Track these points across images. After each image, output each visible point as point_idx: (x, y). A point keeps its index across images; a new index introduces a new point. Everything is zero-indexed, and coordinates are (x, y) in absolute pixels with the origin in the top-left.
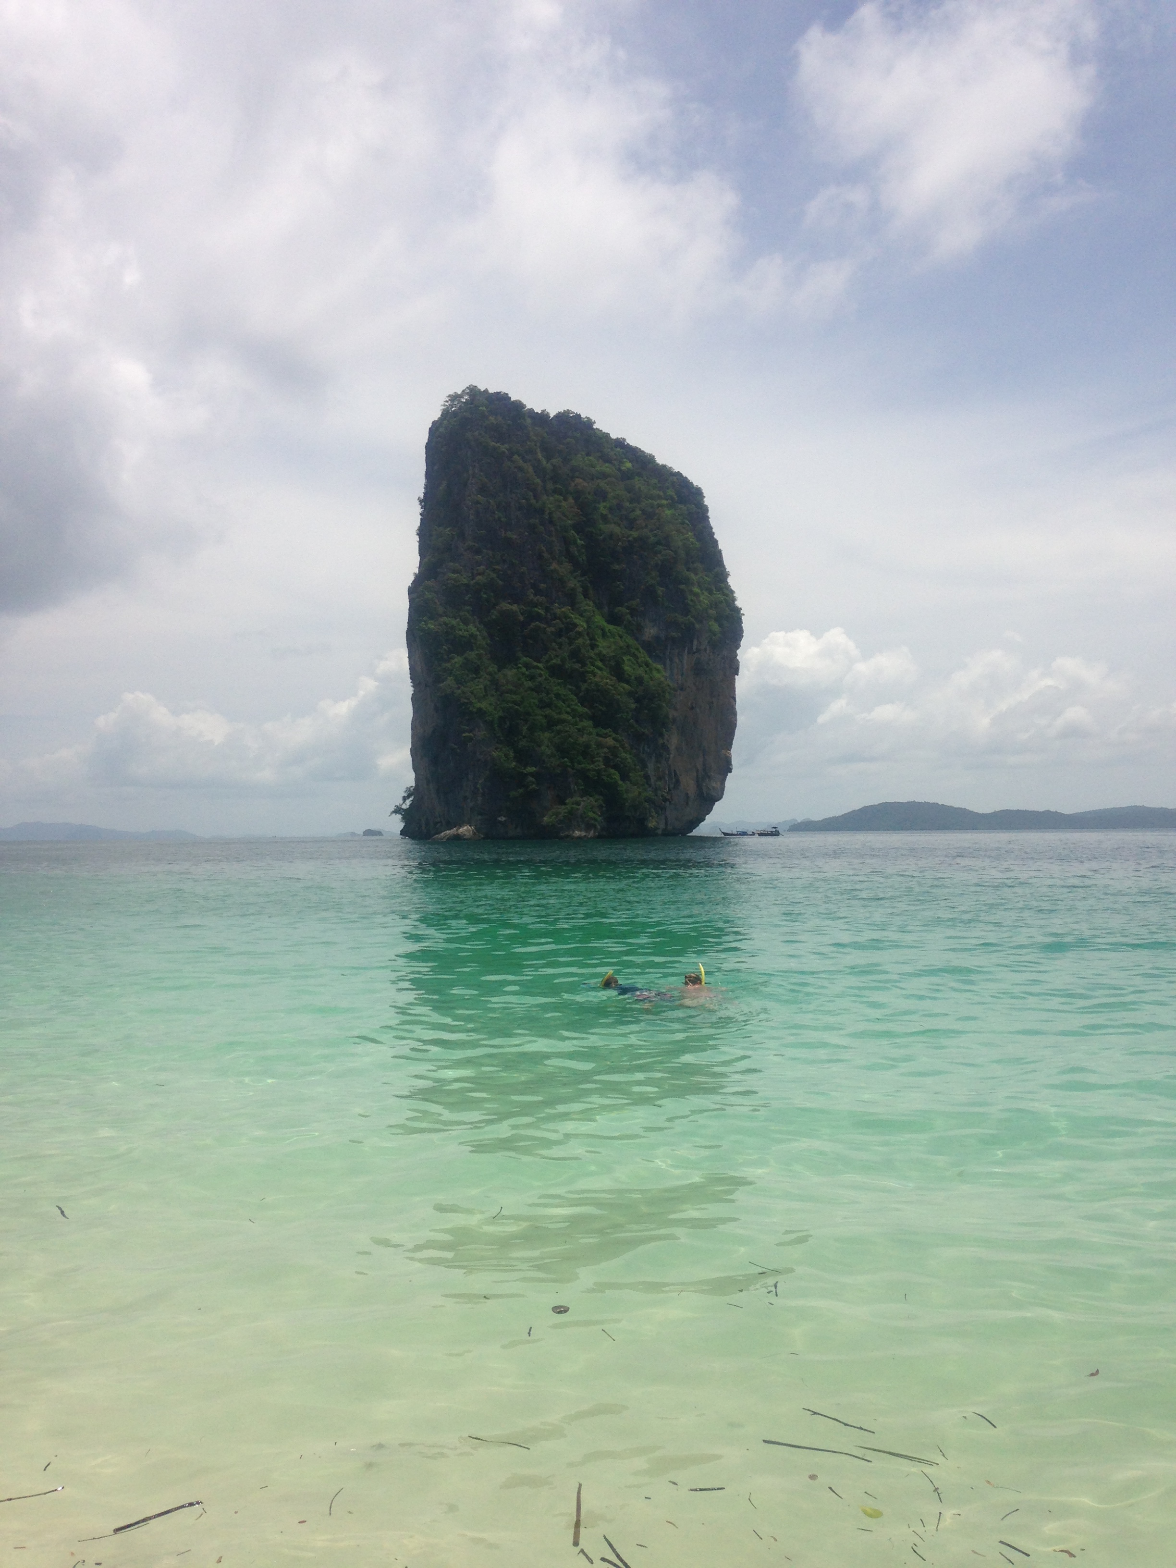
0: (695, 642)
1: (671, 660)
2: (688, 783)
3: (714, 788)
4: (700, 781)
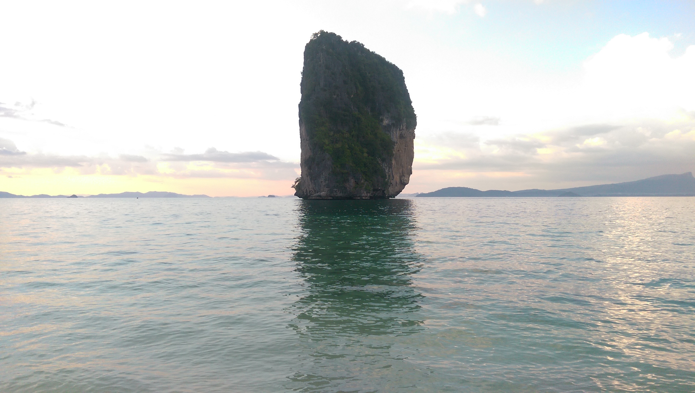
0: (401, 126)
2: (397, 178)
3: (406, 180)
4: (400, 177)
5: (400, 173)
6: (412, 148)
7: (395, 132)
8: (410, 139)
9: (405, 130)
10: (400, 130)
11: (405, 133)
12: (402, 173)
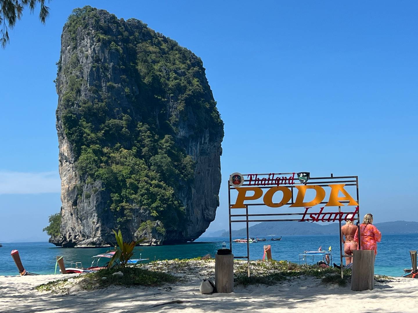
0: (203, 139)
1: (191, 148)
2: (197, 213)
4: (203, 211)
5: (202, 205)
6: (219, 168)
7: (194, 148)
8: (215, 155)
9: (207, 143)
10: (201, 144)
11: (208, 148)
12: (206, 205)
